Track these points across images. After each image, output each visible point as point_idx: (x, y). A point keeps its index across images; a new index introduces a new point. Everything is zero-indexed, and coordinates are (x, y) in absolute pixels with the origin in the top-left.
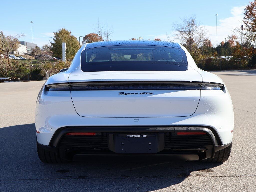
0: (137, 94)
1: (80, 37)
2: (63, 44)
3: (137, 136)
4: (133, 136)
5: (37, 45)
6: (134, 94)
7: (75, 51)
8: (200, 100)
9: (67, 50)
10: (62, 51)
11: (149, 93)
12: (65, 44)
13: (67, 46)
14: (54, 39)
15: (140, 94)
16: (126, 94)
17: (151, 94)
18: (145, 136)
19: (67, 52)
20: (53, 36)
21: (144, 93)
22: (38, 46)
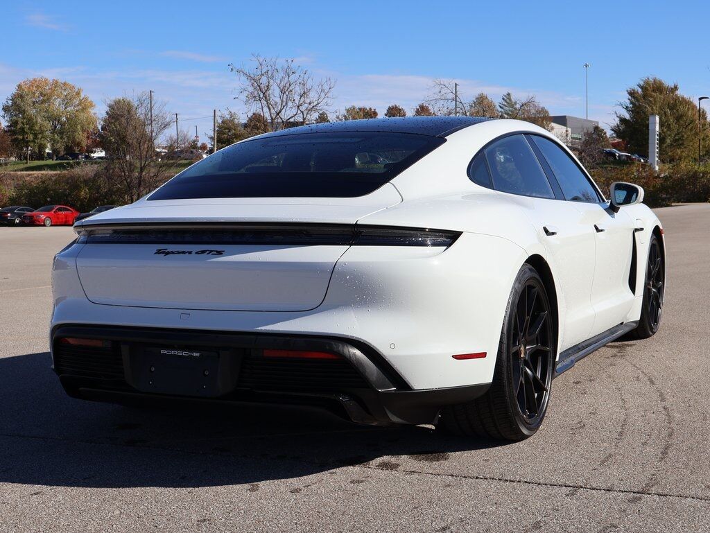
0: (190, 253)
1: (700, 99)
2: (651, 118)
3: (180, 353)
4: (173, 352)
5: (598, 123)
6: (183, 252)
7: (683, 136)
8: (332, 272)
9: (660, 135)
10: (648, 139)
11: (215, 253)
12: (657, 118)
13: (661, 125)
14: (627, 107)
15: (196, 253)
16: (168, 253)
17: (220, 253)
18: (196, 354)
19: (662, 140)
20: (626, 100)
21: (203, 252)
22: (601, 126)
